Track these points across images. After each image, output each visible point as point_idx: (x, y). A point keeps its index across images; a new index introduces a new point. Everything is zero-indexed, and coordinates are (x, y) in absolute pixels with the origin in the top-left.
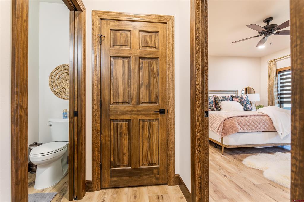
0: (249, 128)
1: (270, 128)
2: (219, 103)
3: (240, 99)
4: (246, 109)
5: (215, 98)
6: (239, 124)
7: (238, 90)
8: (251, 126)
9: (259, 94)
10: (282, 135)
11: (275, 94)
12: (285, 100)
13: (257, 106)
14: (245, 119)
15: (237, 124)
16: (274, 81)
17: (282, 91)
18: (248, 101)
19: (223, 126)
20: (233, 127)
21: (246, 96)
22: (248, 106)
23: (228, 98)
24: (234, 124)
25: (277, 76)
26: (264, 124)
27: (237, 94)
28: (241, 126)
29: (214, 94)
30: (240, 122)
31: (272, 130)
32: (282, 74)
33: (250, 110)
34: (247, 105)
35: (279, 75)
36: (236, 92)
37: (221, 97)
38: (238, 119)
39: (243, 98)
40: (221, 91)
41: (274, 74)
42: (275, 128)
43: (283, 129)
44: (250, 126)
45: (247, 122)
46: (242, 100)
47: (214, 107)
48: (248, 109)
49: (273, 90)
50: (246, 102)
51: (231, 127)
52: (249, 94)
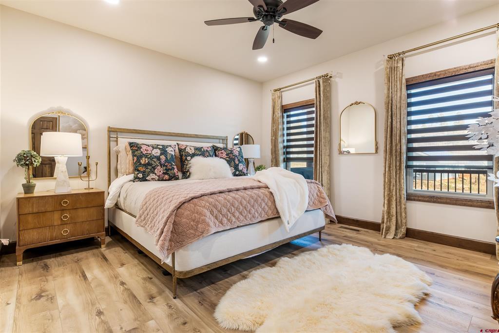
0: (234, 219)
1: (270, 212)
2: (188, 161)
3: (228, 153)
4: (237, 173)
5: (180, 150)
6: (212, 212)
7: (227, 137)
8: (237, 214)
9: (259, 146)
10: (288, 224)
11: (281, 146)
12: (292, 156)
13: (256, 167)
14: (225, 199)
15: (208, 214)
16: (278, 125)
17: (289, 142)
18: (242, 157)
19: (175, 223)
20: (198, 222)
21: (239, 147)
22: (242, 167)
23: (206, 150)
24: (201, 214)
25: (283, 117)
26: (260, 205)
27: (227, 144)
28: (216, 218)
29: (179, 142)
30: (215, 206)
31: (274, 217)
32: (288, 113)
33: (245, 175)
34: (240, 164)
35: (285, 115)
36: (224, 140)
37: (193, 148)
38: (211, 199)
39: (234, 151)
40: (197, 136)
41: (279, 113)
42: (278, 212)
43: (290, 212)
44: (235, 214)
45: (229, 204)
46: (231, 155)
47: (176, 170)
48: (242, 174)
49: (277, 140)
50: (239, 160)
51: (192, 223)
52: (245, 144)
